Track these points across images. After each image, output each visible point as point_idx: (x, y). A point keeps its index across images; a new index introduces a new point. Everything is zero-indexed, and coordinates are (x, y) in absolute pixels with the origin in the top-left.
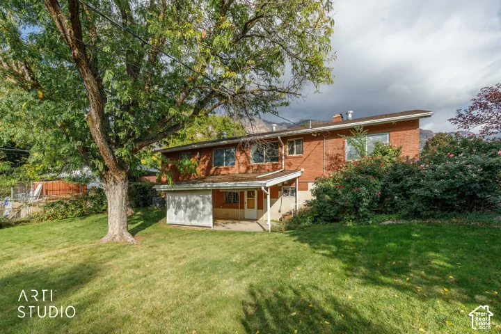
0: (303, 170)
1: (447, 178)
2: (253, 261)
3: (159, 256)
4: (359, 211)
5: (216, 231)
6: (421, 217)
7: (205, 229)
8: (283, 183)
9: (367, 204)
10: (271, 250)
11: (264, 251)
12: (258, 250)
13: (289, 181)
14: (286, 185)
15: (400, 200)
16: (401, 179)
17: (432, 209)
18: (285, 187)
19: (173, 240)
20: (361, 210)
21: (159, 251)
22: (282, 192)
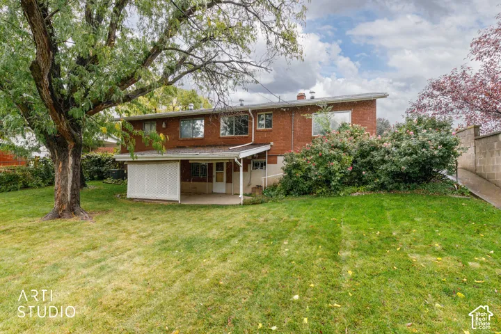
0: (272, 143)
1: (411, 154)
2: (233, 236)
3: (120, 234)
4: (331, 184)
5: (184, 205)
6: (386, 189)
7: (171, 203)
8: (253, 156)
9: (339, 178)
10: (249, 224)
11: (243, 226)
12: (236, 224)
13: (258, 154)
14: (255, 158)
15: (367, 174)
16: (368, 154)
17: (396, 182)
18: (255, 160)
19: (137, 216)
20: (333, 183)
21: (121, 229)
22: (252, 165)
